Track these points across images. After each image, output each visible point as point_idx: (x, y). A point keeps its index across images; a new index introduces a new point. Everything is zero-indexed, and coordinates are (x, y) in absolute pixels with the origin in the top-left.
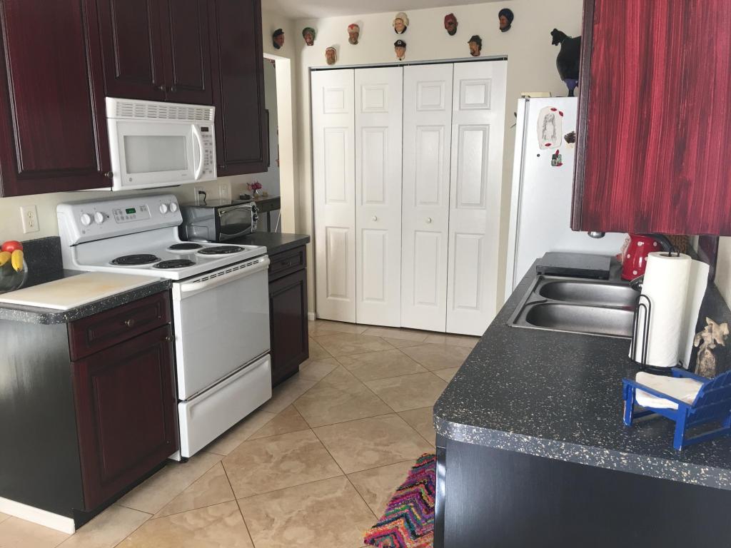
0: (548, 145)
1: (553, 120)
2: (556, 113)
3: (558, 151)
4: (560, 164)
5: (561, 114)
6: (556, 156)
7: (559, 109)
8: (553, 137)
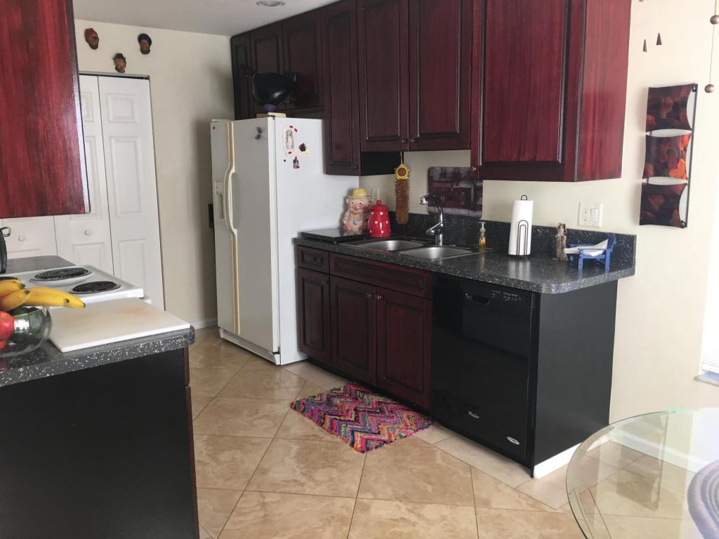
0: (290, 153)
1: (291, 135)
2: (293, 129)
3: (296, 158)
4: (298, 167)
5: (296, 130)
6: (295, 161)
7: (295, 127)
8: (292, 147)
